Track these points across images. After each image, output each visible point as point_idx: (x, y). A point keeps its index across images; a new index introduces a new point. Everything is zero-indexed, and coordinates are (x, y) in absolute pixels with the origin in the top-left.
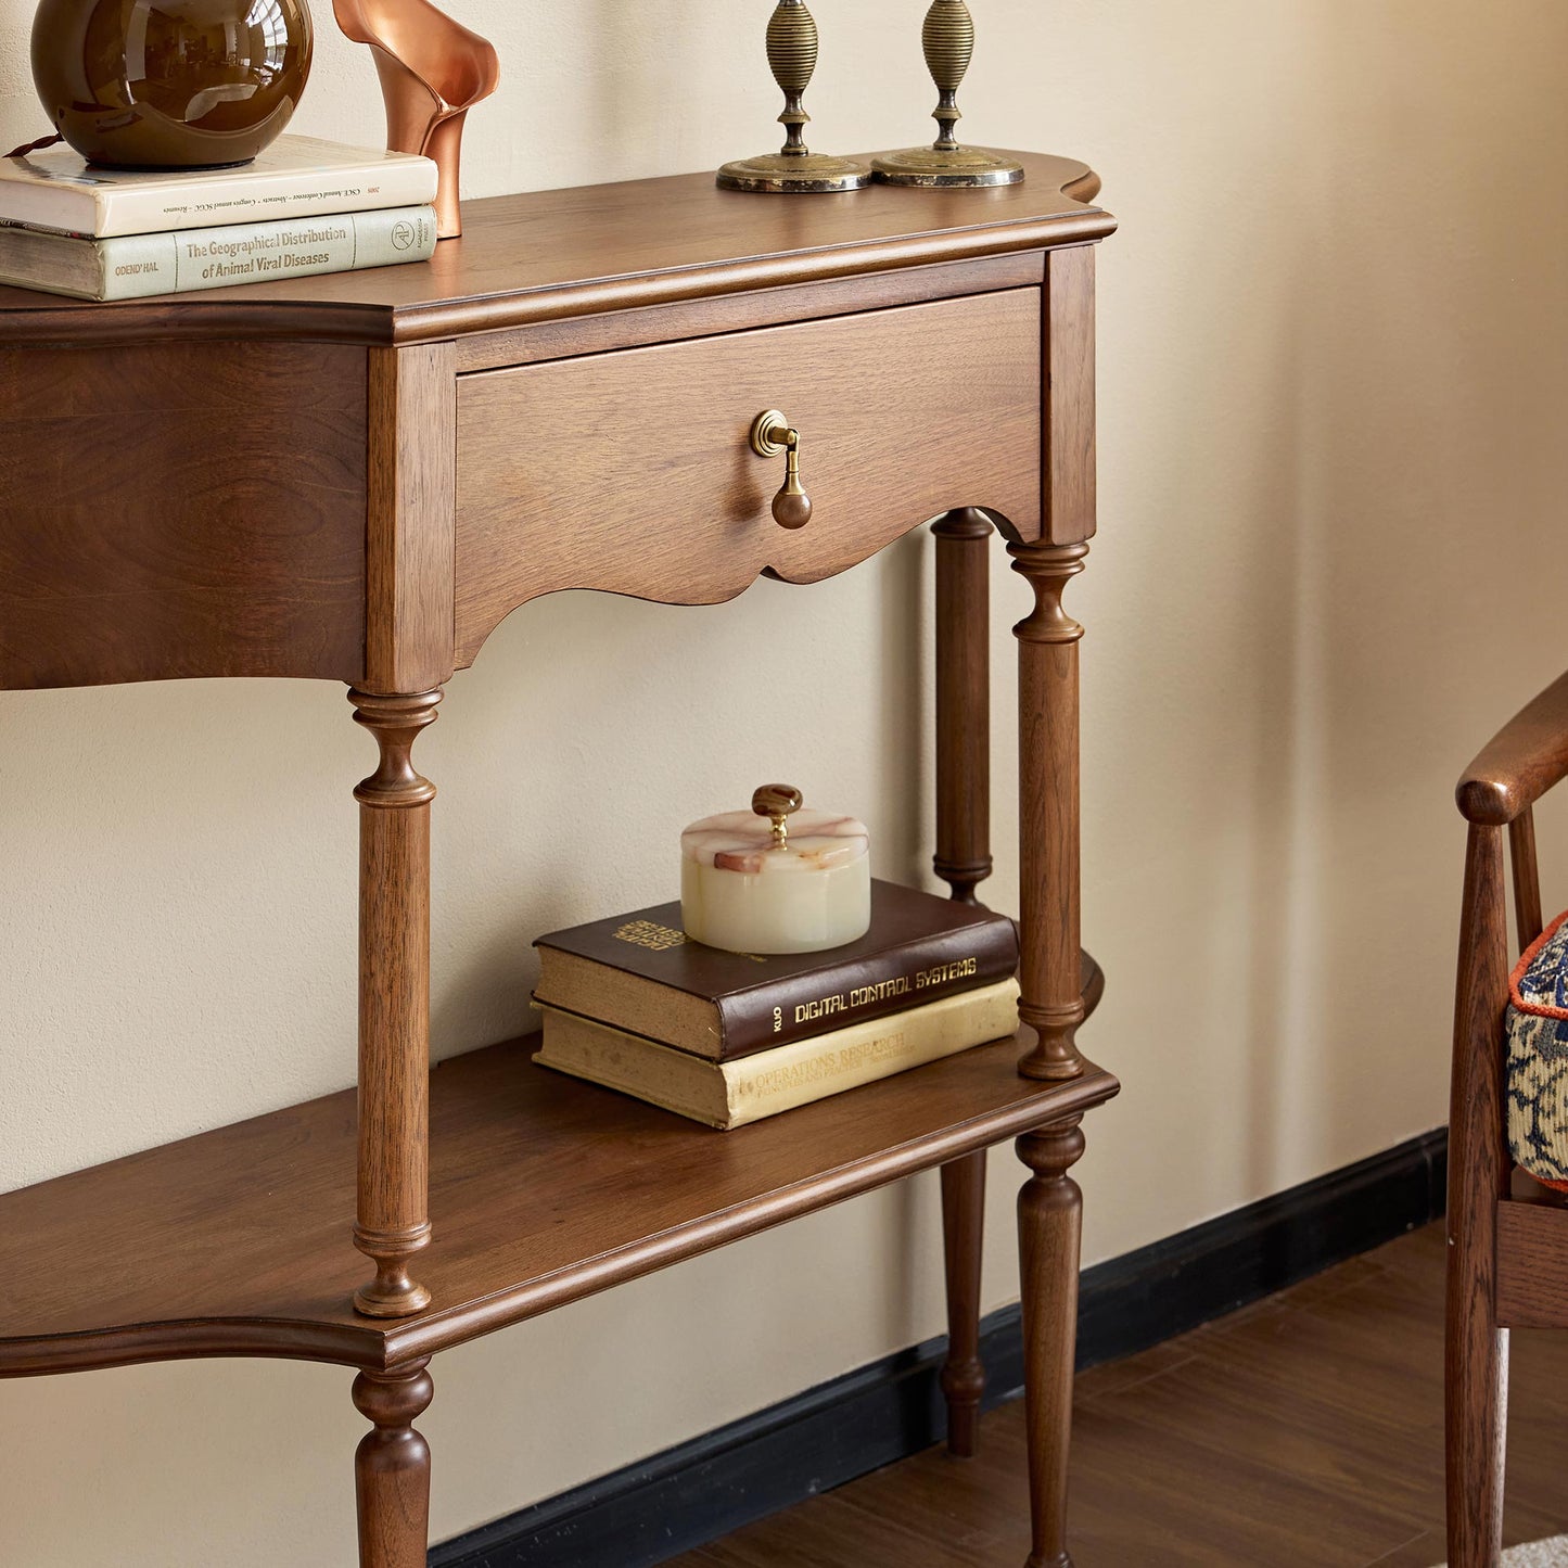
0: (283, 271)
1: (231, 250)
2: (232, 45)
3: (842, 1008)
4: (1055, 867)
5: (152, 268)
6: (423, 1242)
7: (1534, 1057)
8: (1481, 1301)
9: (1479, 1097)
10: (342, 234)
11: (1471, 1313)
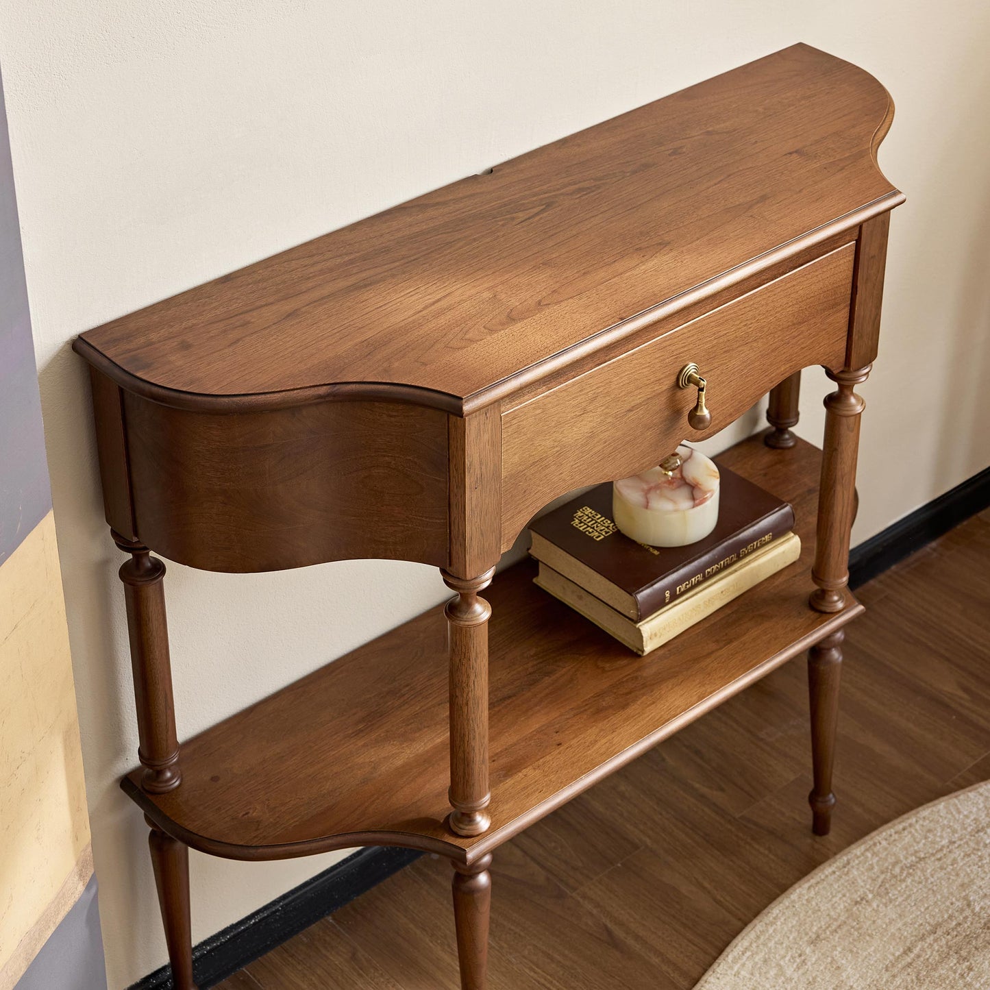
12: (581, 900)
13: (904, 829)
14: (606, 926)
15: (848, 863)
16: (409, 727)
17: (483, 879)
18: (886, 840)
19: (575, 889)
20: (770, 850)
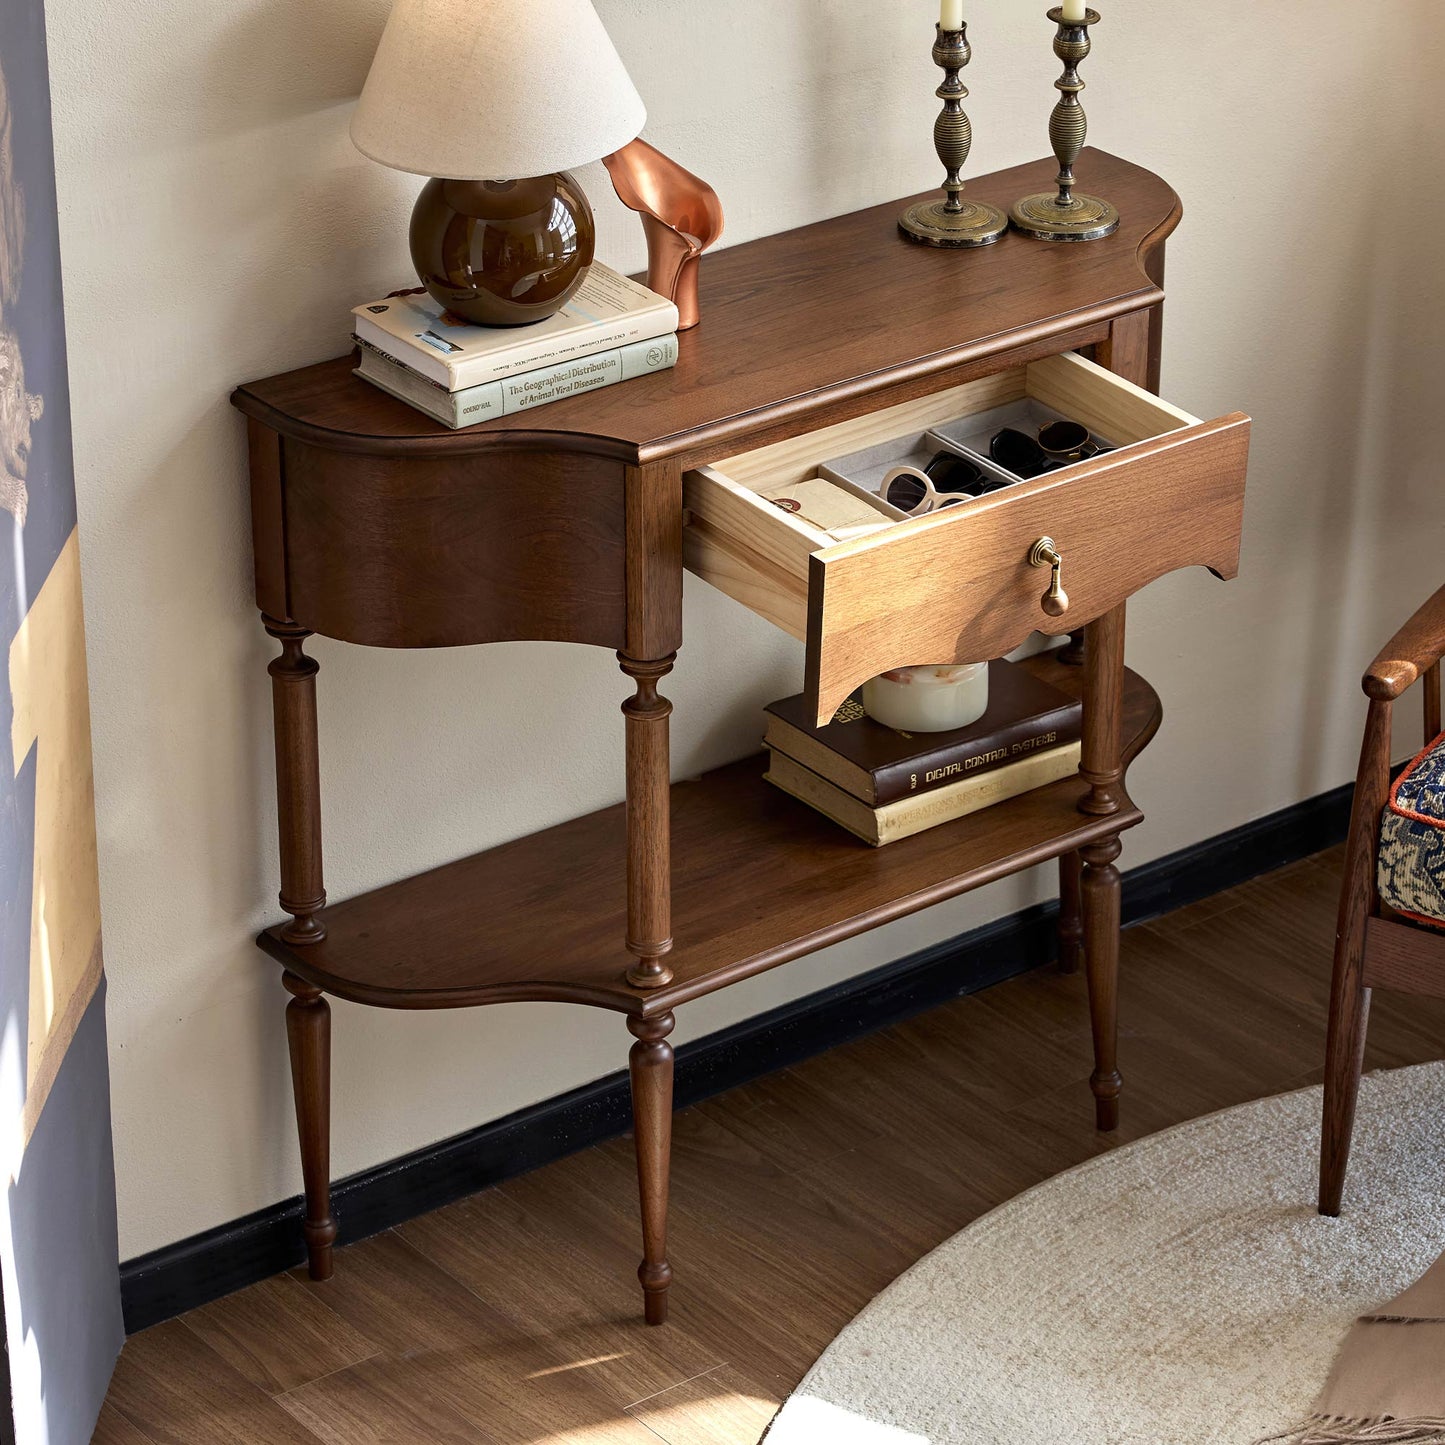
0: (574, 392)
1: (539, 386)
2: (540, 248)
3: (959, 770)
4: (1104, 692)
5: (488, 405)
6: (667, 949)
7: (1395, 841)
8: (1352, 972)
9: (1361, 858)
10: (613, 363)
11: (1346, 978)
12: (801, 1179)
16: (589, 900)
19: (795, 1170)
20: (1039, 1141)
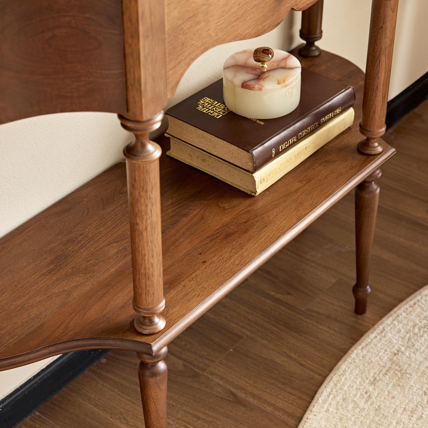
3: (295, 141)
12: (210, 377)
13: (415, 304)
14: (231, 391)
15: (384, 329)
16: (90, 263)
17: (162, 366)
18: (405, 312)
19: (204, 370)
20: (329, 328)
